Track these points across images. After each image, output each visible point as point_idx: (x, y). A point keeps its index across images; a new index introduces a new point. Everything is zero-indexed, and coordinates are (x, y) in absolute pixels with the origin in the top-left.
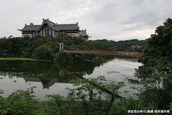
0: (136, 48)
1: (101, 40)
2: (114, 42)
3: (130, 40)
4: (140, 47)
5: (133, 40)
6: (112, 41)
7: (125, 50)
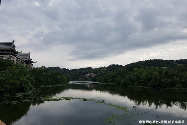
0: (90, 77)
1: (54, 68)
2: (68, 70)
3: (84, 68)
4: (95, 75)
5: (87, 68)
6: (65, 69)
7: (79, 79)
